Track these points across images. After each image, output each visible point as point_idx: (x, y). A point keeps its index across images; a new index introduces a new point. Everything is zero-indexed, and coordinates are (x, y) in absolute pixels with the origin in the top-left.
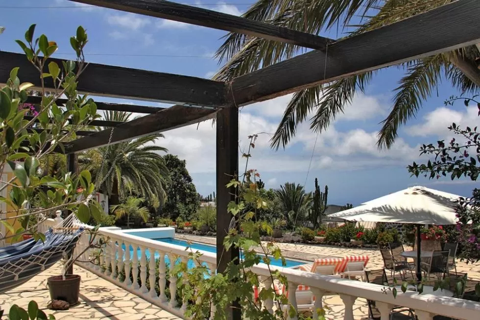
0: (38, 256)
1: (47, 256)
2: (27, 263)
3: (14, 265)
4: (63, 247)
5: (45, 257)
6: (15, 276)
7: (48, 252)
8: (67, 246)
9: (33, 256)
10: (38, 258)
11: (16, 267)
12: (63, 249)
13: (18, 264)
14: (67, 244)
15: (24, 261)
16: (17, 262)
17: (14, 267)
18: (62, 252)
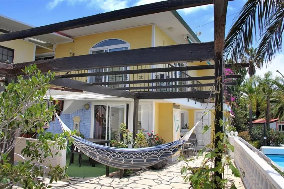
0: (156, 152)
1: (161, 153)
2: (150, 155)
3: (143, 154)
4: (171, 149)
5: (160, 153)
6: (144, 160)
7: (162, 151)
8: (174, 149)
9: (153, 152)
10: (156, 153)
11: (145, 156)
12: (171, 151)
13: (146, 154)
14: (173, 148)
15: (149, 153)
16: (145, 153)
17: (143, 155)
18: (170, 152)
